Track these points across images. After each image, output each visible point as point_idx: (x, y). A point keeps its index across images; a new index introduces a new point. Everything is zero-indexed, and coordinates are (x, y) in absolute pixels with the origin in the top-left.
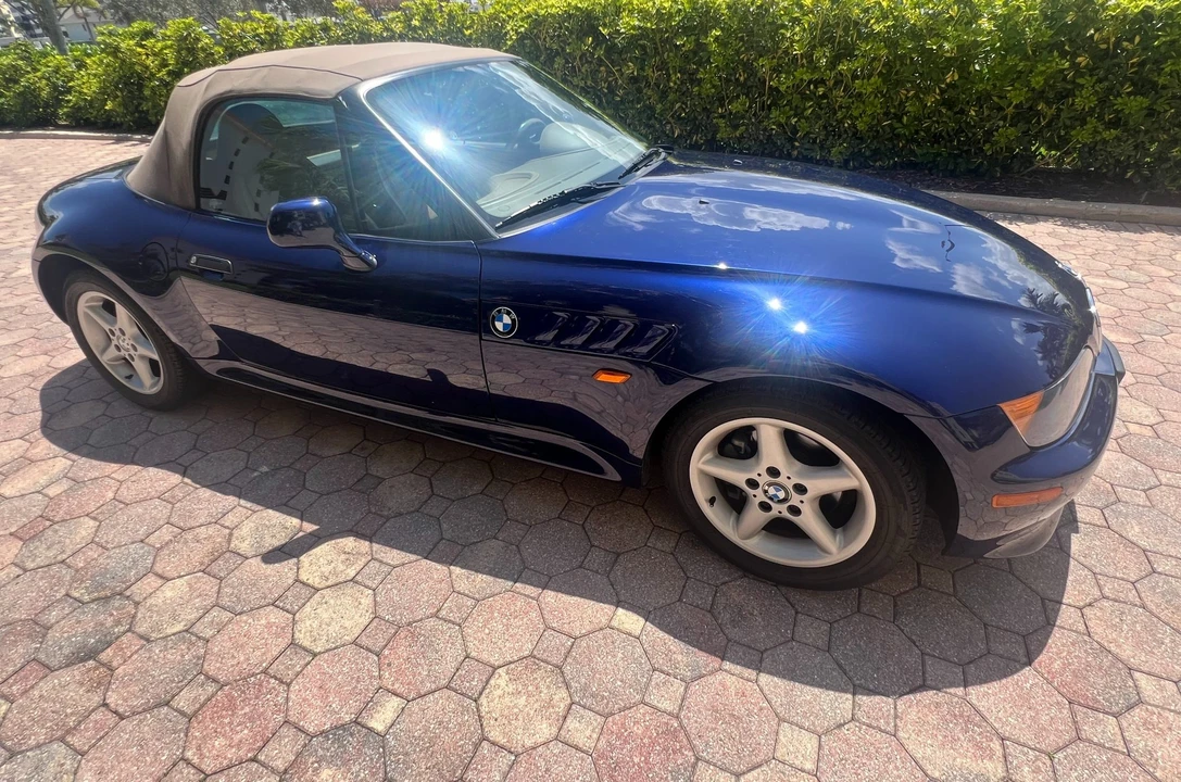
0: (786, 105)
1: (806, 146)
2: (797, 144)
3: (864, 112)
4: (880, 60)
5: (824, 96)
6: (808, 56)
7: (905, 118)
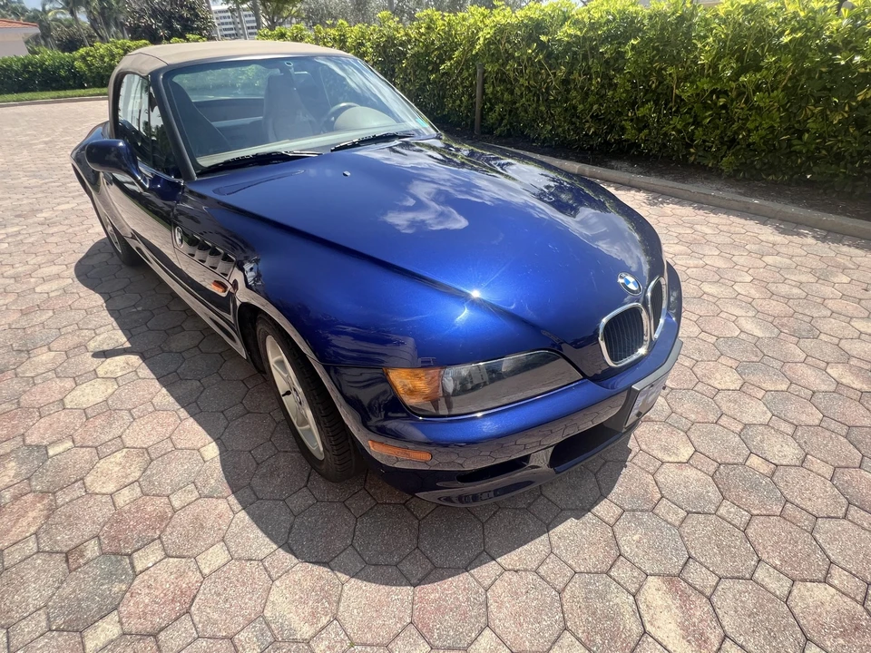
0: (686, 112)
1: (700, 154)
2: (692, 150)
3: (761, 124)
4: (785, 73)
5: (724, 107)
6: (714, 66)
7: (807, 135)
